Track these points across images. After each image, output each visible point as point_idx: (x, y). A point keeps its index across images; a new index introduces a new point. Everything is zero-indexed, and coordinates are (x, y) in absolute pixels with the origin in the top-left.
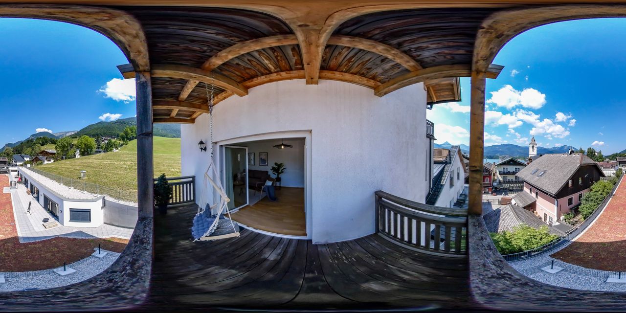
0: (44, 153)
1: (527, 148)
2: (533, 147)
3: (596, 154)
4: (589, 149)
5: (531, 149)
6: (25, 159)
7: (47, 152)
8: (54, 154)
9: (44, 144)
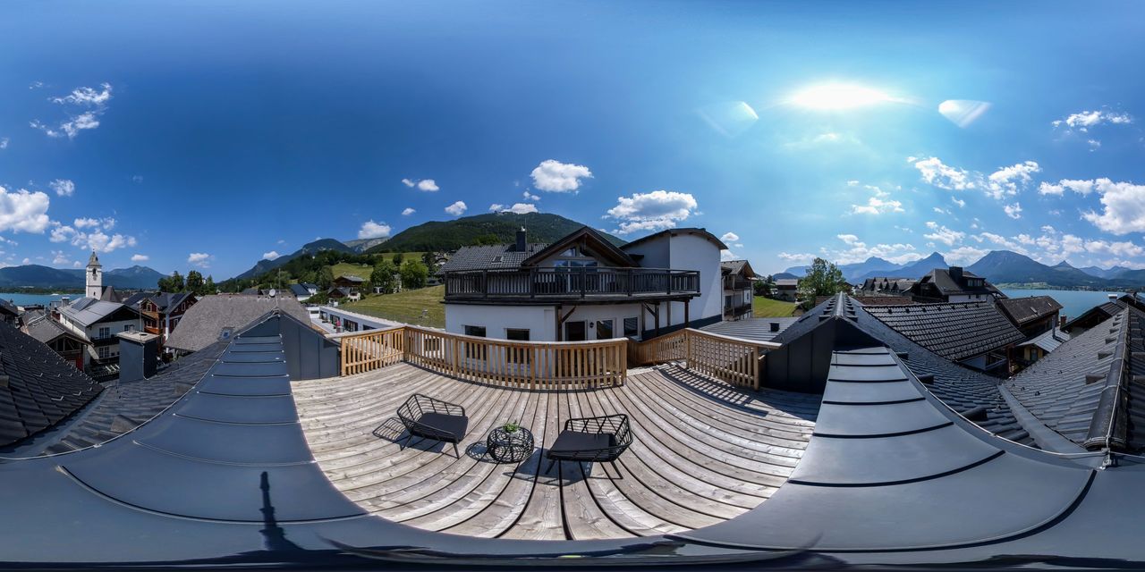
0: (343, 282)
1: (80, 273)
2: (94, 271)
3: (204, 282)
4: (192, 273)
5: (89, 275)
6: (310, 290)
7: (347, 280)
8: (359, 283)
9: (332, 264)
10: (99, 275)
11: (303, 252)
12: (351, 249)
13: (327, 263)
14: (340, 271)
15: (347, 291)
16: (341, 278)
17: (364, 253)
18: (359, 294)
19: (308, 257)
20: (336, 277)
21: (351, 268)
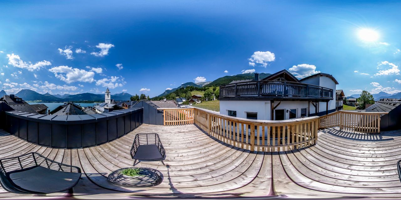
0: (195, 97)
1: (104, 95)
2: (108, 94)
3: (146, 98)
4: (142, 95)
5: (106, 96)
6: (183, 100)
7: (196, 96)
8: (200, 97)
9: (191, 91)
10: (110, 96)
11: (181, 87)
12: (198, 86)
13: (189, 91)
14: (194, 93)
15: (196, 100)
16: (194, 96)
17: (203, 87)
18: (200, 101)
19: (183, 88)
20: (192, 95)
21: (198, 92)
